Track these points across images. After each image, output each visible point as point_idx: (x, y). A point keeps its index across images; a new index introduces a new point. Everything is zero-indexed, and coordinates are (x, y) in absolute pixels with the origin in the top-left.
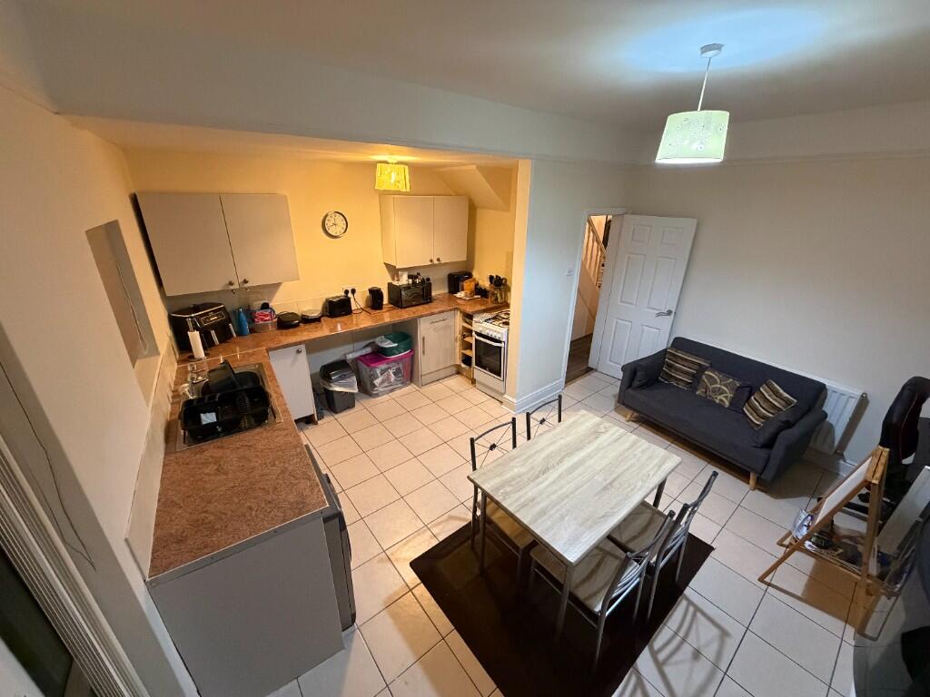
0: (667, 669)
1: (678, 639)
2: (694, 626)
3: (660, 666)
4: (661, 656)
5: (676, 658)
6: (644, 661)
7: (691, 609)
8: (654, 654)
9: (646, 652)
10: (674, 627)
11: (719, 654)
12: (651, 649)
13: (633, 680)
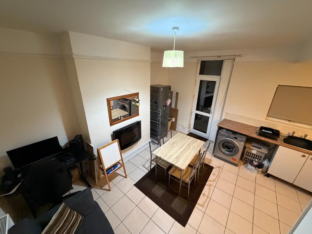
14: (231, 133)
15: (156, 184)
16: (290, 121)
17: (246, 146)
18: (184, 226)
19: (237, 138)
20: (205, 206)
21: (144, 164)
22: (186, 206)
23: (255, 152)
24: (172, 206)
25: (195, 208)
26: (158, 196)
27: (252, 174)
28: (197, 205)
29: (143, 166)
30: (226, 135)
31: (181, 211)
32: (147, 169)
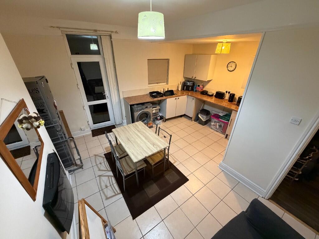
0: (107, 178)
1: (111, 184)
2: (112, 190)
3: (108, 176)
4: (110, 177)
5: (108, 181)
6: (111, 173)
7: (117, 193)
8: (111, 176)
9: (112, 175)
10: (114, 185)
11: (104, 193)
12: (112, 176)
13: (109, 170)
14: (141, 105)
15: (143, 189)
18: (188, 180)
19: (147, 107)
21: (106, 196)
22: (174, 172)
23: (154, 111)
26: (159, 192)
29: (107, 198)
30: (139, 109)
31: (178, 177)
32: (116, 195)
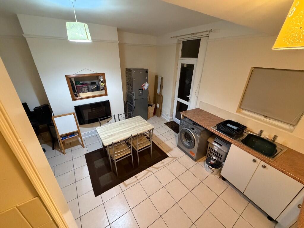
16: (266, 117)
17: (209, 140)
18: (96, 195)
19: (193, 129)
20: (129, 186)
22: (111, 181)
23: (216, 149)
24: (100, 178)
25: (118, 185)
27: (206, 172)
28: (122, 183)
30: (186, 125)
